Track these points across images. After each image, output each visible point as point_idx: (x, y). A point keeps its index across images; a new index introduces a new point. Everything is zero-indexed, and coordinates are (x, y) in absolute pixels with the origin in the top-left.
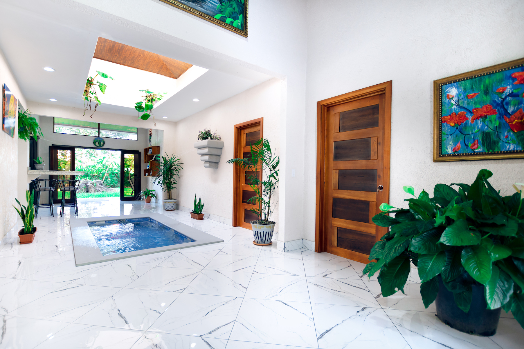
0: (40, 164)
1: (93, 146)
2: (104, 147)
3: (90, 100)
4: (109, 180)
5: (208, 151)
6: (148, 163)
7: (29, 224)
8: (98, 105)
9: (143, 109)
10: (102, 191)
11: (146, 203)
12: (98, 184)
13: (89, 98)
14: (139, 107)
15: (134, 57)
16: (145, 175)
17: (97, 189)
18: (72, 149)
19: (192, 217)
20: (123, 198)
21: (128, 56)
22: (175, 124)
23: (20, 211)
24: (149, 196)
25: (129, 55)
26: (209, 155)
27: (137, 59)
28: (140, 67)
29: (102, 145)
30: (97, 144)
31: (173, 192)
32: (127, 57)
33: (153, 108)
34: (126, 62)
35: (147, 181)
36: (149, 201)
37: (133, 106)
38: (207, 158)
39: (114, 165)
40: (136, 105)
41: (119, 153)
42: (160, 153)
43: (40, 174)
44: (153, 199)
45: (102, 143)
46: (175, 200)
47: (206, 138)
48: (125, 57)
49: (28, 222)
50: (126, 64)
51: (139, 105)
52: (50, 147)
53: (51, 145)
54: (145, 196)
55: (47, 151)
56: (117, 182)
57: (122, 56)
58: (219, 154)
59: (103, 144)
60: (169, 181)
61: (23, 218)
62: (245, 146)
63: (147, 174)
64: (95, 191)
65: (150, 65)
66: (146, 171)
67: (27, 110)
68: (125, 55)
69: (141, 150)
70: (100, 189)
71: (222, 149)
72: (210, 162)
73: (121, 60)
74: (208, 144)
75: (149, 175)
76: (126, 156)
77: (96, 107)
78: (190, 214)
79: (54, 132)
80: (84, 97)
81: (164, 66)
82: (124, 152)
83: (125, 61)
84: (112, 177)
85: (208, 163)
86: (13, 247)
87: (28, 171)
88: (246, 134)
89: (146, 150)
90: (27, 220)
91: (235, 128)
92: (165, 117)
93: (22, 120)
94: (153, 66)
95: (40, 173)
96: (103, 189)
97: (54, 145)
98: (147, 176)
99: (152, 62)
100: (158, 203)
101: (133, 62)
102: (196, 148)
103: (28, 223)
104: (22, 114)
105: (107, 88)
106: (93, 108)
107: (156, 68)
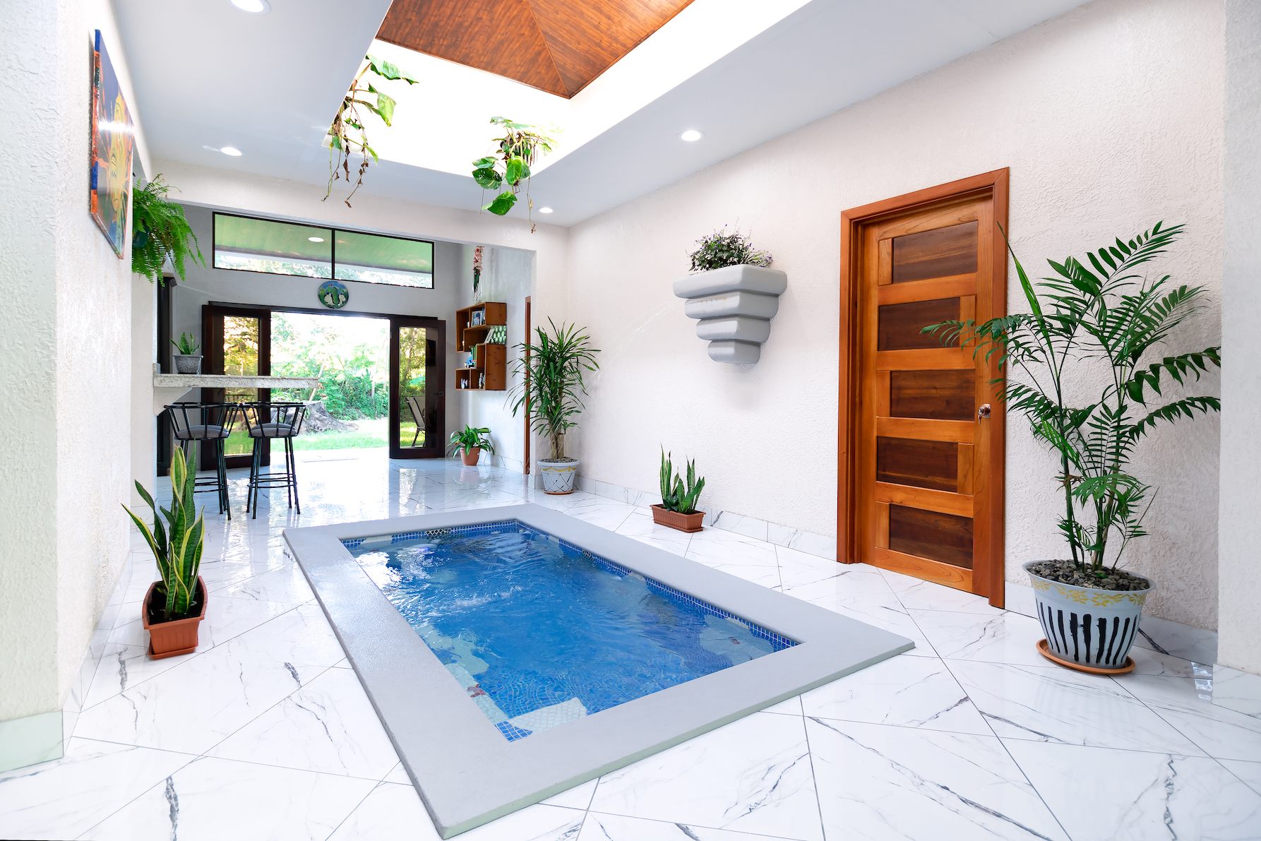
0: (190, 354)
1: (319, 306)
2: (346, 308)
3: (347, 147)
4: (325, 398)
5: (740, 305)
6: (470, 351)
7: (184, 578)
8: (367, 165)
9: (499, 179)
10: (324, 429)
11: (465, 466)
12: (314, 411)
13: (344, 144)
14: (485, 174)
15: (460, 25)
16: (459, 386)
17: (313, 424)
18: (262, 315)
19: (656, 521)
20: (397, 451)
21: (445, 19)
22: (567, 231)
23: (151, 529)
24: (473, 443)
25: (448, 19)
26: (737, 319)
27: (470, 30)
28: (472, 58)
29: (341, 303)
30: (329, 299)
31: (568, 437)
32: (442, 23)
33: (529, 173)
34: (436, 42)
35: (460, 404)
36: (473, 461)
37: (467, 170)
38: (730, 327)
39: (335, 360)
40: (476, 168)
41: (386, 324)
42: (507, 323)
43: (190, 386)
44: (484, 455)
45: (342, 298)
46: (572, 460)
47: (723, 263)
48: (436, 25)
49: (181, 569)
50: (434, 50)
51: (487, 166)
52: (203, 306)
53: (206, 303)
54: (465, 447)
55: (197, 321)
56: (343, 403)
57: (426, 22)
58: (766, 315)
59: (344, 300)
60: (556, 402)
61: (161, 554)
62: (890, 281)
63: (464, 383)
64: (307, 430)
65: (504, 52)
66: (463, 374)
67: (158, 177)
68: (436, 16)
69: (446, 313)
70: (319, 424)
71: (777, 296)
72: (737, 341)
73: (422, 35)
74: (743, 281)
75: (475, 386)
76: (404, 332)
77: (361, 172)
78: (651, 513)
79: (214, 267)
80: (330, 138)
81: (543, 55)
82: (398, 322)
83: (433, 40)
84: (331, 390)
85: (733, 343)
86: (129, 676)
87: (154, 376)
88: (893, 239)
89: (464, 316)
90: (178, 562)
91: (848, 221)
92: (546, 210)
93: (143, 208)
94: (511, 56)
95: (189, 383)
96: (326, 425)
97: (215, 304)
98: (466, 387)
99: (511, 43)
100: (501, 465)
101: (456, 40)
102: (680, 295)
103: (182, 574)
104: (139, 192)
105: (396, 108)
106: (354, 175)
107: (518, 63)
